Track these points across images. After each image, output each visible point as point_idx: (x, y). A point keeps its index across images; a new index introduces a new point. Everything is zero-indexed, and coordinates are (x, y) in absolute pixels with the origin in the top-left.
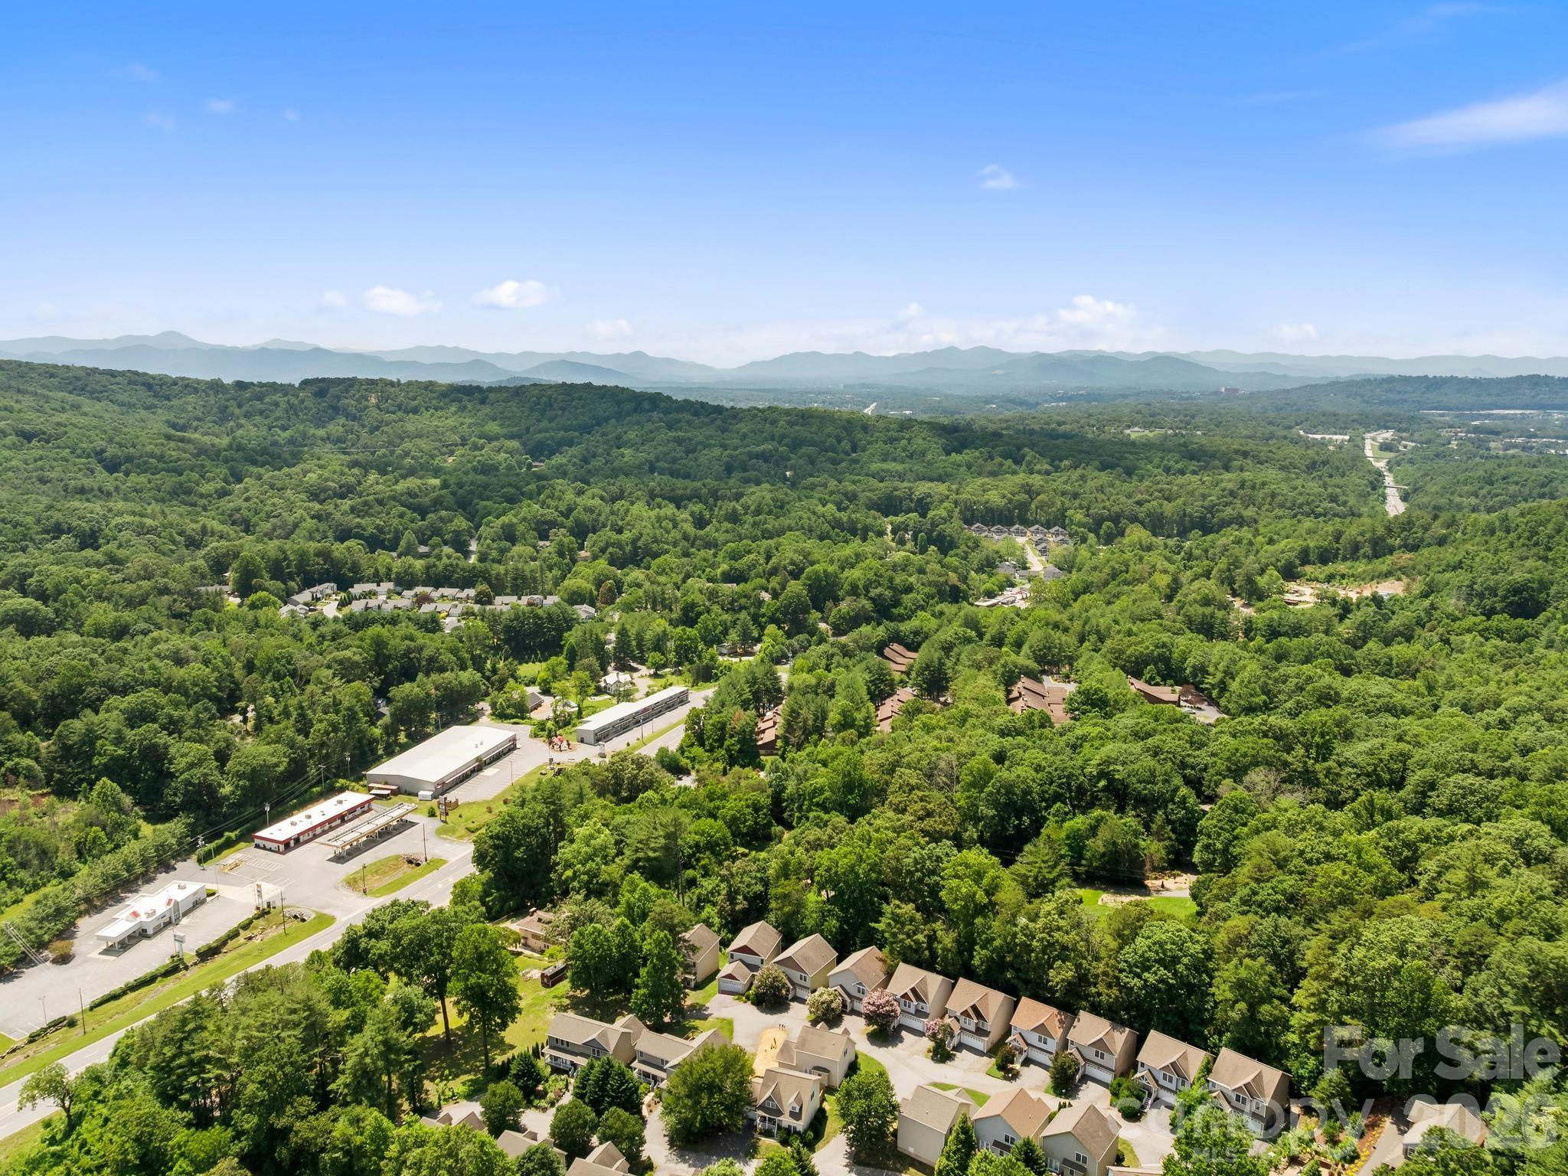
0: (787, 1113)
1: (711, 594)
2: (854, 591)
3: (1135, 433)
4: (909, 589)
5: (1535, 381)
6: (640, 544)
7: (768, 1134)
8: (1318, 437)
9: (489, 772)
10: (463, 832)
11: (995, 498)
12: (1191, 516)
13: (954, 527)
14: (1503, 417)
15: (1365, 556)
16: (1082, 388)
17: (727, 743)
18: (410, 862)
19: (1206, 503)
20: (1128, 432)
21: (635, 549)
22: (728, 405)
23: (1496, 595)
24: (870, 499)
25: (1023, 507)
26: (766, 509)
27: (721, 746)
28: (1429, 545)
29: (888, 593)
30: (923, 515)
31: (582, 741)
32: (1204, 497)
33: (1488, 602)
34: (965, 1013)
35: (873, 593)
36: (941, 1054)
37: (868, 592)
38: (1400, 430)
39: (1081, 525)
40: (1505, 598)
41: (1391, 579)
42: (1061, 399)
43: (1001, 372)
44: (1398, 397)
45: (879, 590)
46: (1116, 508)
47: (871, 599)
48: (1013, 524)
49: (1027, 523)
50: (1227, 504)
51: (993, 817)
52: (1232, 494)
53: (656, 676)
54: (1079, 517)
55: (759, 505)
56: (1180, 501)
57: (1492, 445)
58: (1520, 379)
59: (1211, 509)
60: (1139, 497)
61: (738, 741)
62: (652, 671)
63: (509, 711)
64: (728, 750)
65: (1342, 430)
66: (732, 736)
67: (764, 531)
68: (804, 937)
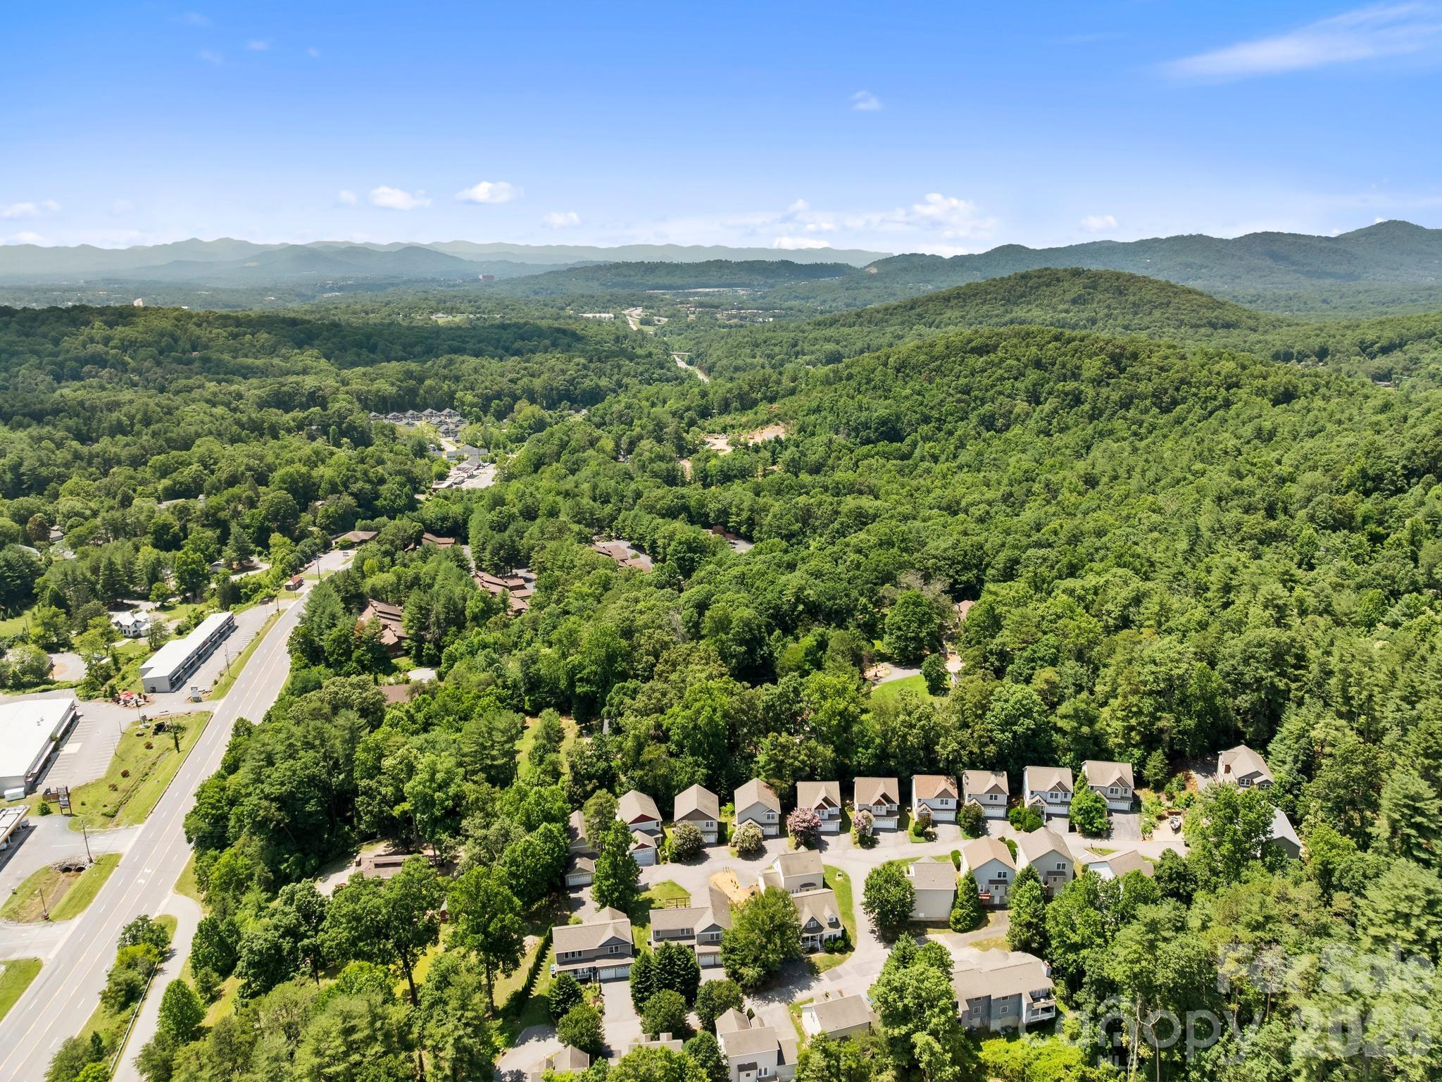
0: (827, 926)
1: (181, 512)
2: (334, 489)
3: (441, 319)
4: (382, 481)
5: (720, 265)
6: (22, 470)
7: (813, 950)
8: (590, 315)
9: (69, 748)
10: (102, 819)
11: (384, 387)
12: (557, 389)
13: (360, 418)
14: (707, 294)
15: (736, 410)
16: (350, 278)
17: (355, 655)
18: (67, 870)
19: (567, 377)
20: (433, 317)
21: (18, 477)
22: (18, 306)
23: (870, 428)
24: (259, 397)
25: (413, 392)
26: (155, 417)
27: (349, 659)
28: (783, 396)
29: (368, 486)
30: (324, 408)
31: (153, 690)
32: (563, 372)
33: (864, 434)
34: (879, 803)
35: (355, 487)
36: (867, 841)
37: (347, 488)
38: (647, 307)
39: (472, 405)
40: (876, 429)
41: (772, 425)
42: (332, 289)
43: (255, 264)
44: (625, 280)
45: (360, 484)
46: (496, 387)
47: (351, 494)
48: (406, 411)
49: (420, 408)
50: (585, 376)
51: (745, 652)
52: (585, 367)
53: (163, 608)
54: (469, 398)
55: (145, 413)
56: (545, 377)
57: (718, 316)
58: (709, 264)
59: (572, 381)
60: (510, 376)
61: (368, 651)
62: (158, 604)
63: (26, 679)
64: (359, 661)
65: (605, 309)
66: (358, 647)
67: (168, 441)
68: (680, 792)
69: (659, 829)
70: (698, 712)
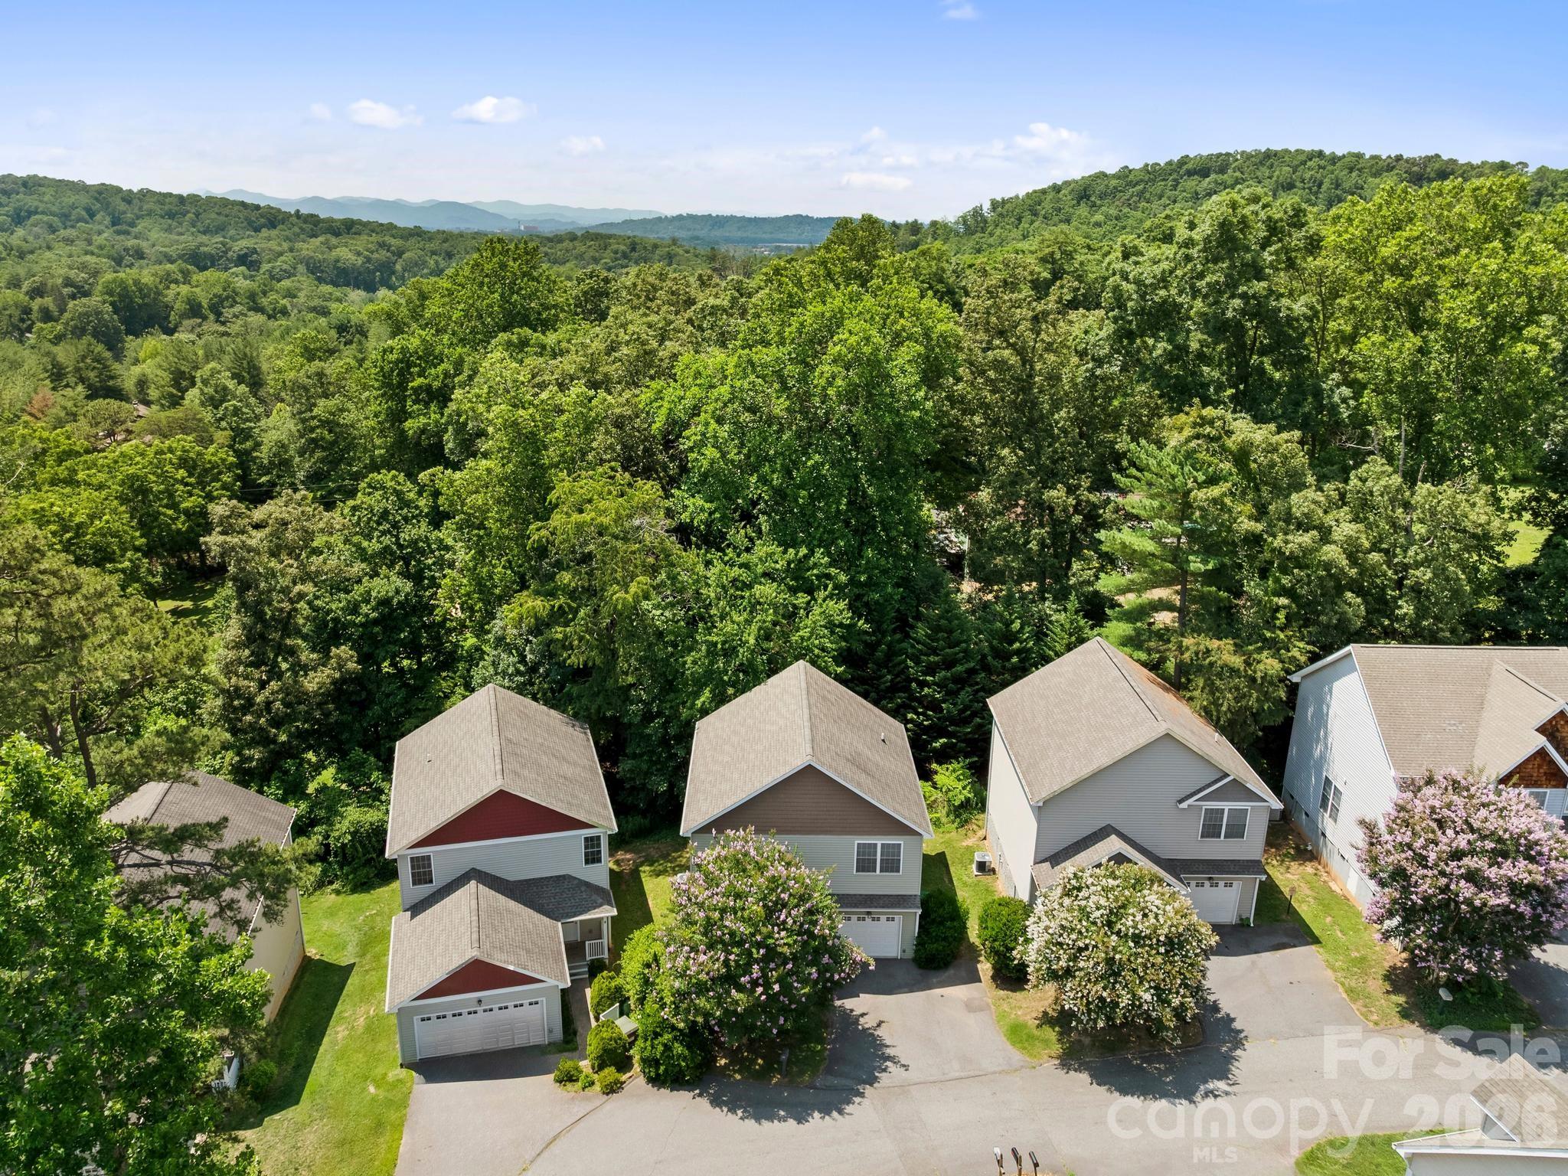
5: (800, 221)
68: (721, 699)
69: (599, 875)
70: (813, 346)
